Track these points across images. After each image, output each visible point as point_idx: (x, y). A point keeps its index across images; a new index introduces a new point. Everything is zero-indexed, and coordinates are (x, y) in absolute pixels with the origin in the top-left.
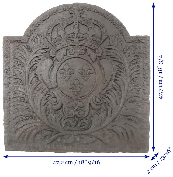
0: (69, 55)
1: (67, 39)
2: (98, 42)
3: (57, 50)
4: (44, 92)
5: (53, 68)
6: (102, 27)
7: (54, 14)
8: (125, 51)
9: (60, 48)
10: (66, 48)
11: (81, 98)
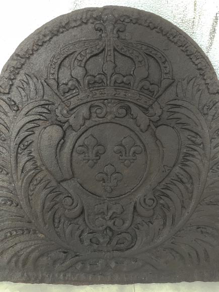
0: (95, 119)
1: (90, 86)
2: (154, 92)
3: (71, 107)
4: (48, 186)
5: (63, 143)
6: (164, 60)
7: (61, 30)
8: (206, 112)
9: (77, 105)
10: (89, 104)
11: (118, 198)
